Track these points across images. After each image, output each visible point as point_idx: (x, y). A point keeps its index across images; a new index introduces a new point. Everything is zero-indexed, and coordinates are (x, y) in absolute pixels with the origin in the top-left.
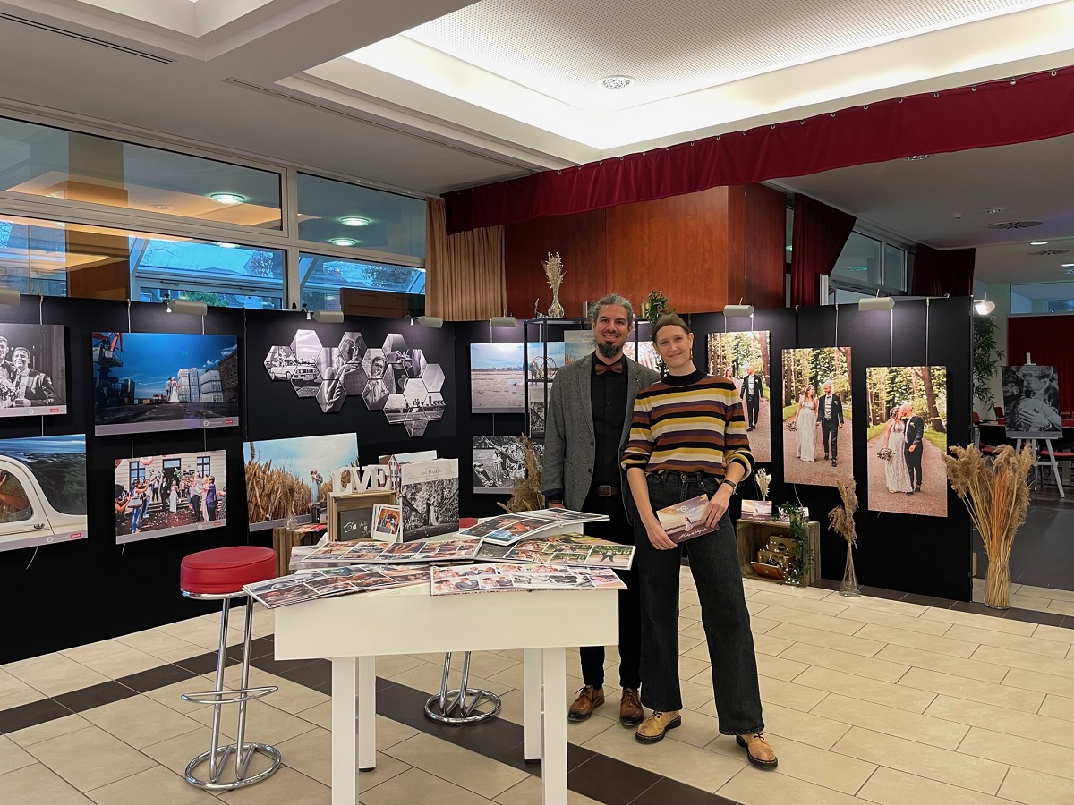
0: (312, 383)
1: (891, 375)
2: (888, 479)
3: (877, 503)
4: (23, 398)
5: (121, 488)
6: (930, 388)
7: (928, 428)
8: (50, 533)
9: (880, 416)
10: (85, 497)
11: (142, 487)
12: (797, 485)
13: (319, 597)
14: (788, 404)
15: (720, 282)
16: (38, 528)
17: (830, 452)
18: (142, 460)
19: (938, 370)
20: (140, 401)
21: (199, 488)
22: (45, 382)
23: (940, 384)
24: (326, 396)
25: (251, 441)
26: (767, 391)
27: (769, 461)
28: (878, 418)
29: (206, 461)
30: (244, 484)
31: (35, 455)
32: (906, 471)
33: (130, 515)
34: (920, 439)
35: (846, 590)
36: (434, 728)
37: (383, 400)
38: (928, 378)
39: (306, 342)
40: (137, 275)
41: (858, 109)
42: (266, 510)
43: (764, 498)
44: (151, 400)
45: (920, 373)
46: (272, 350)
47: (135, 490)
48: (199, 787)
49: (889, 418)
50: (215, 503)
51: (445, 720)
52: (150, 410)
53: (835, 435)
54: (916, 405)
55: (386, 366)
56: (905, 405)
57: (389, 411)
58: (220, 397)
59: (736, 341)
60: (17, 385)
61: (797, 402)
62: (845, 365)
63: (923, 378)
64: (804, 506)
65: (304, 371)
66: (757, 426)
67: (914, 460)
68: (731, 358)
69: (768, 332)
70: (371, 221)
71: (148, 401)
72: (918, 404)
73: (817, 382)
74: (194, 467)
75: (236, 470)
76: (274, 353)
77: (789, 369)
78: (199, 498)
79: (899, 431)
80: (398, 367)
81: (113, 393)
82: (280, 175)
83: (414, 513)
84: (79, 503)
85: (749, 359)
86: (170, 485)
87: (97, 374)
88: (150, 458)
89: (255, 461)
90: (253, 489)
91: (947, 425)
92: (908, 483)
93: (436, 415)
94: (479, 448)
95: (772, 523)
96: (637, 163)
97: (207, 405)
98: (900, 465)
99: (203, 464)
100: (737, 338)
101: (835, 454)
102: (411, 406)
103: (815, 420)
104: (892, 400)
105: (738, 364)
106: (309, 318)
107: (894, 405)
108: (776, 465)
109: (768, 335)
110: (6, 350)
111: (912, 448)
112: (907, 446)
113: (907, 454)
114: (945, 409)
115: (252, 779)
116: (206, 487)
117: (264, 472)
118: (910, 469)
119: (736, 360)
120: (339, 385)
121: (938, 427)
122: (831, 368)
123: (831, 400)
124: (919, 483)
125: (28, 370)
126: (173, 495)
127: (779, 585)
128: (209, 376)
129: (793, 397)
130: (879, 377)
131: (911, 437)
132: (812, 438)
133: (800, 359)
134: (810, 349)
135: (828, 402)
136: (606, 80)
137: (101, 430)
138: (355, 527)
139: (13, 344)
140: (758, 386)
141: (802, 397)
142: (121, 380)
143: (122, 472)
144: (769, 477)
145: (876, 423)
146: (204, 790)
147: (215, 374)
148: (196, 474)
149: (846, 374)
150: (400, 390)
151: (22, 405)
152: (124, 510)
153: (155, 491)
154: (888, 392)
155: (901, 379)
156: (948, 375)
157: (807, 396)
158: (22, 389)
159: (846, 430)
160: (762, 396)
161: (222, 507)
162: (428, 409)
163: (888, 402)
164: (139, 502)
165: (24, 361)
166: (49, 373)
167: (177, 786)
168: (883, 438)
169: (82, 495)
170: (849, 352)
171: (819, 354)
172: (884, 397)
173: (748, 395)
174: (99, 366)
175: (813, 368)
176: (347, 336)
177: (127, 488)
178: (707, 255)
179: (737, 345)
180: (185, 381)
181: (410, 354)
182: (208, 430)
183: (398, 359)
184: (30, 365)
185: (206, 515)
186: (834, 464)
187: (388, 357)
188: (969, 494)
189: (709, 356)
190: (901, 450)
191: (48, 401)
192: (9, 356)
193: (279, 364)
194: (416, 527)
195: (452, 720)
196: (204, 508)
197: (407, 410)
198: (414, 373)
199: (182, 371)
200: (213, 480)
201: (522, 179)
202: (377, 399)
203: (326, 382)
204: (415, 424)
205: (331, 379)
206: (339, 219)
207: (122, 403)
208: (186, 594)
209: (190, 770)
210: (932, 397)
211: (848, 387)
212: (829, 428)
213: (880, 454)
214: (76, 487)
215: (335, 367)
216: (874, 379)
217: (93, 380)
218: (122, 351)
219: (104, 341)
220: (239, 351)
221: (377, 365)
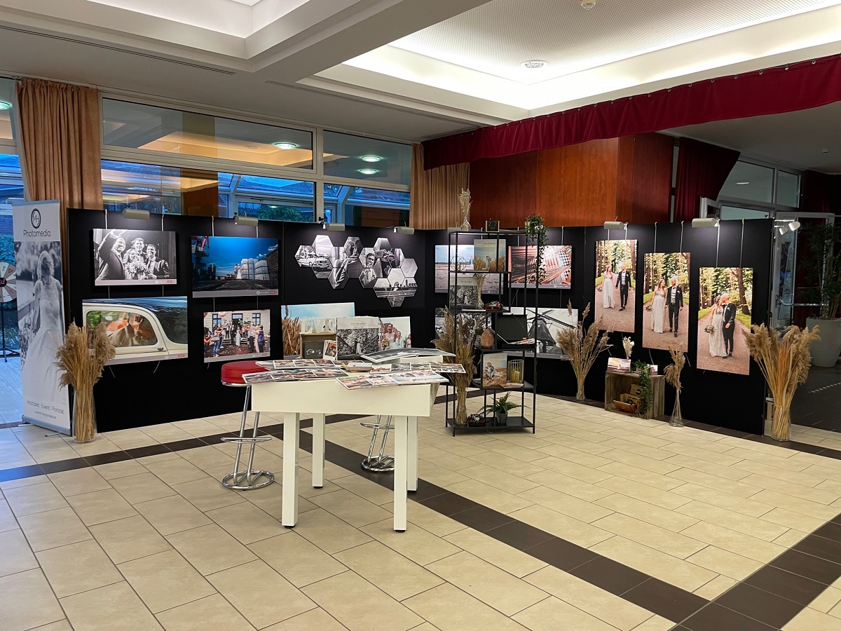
0: (326, 269)
1: (716, 274)
2: (711, 347)
3: (703, 363)
4: (152, 274)
5: (208, 329)
6: (742, 283)
7: (739, 312)
8: (166, 353)
9: (707, 302)
10: (187, 334)
11: (220, 330)
12: (652, 350)
13: (273, 381)
14: (647, 292)
15: (611, 204)
16: (160, 350)
17: (674, 327)
18: (220, 313)
19: (748, 270)
20: (219, 278)
21: (254, 332)
22: (165, 265)
23: (748, 281)
24: (335, 278)
25: (286, 304)
26: (633, 283)
27: (633, 332)
28: (706, 304)
29: (258, 316)
30: (281, 332)
31: (159, 308)
32: (723, 342)
33: (213, 345)
34: (733, 319)
35: (673, 422)
36: (365, 473)
37: (374, 282)
38: (740, 276)
39: (323, 244)
40: (236, 194)
41: (686, 86)
42: (295, 348)
43: (628, 358)
44: (225, 278)
45: (735, 272)
46: (300, 248)
47: (216, 331)
48: (230, 488)
49: (713, 304)
50: (263, 342)
51: (372, 469)
52: (224, 283)
53: (677, 315)
54: (731, 295)
55: (376, 259)
56: (725, 295)
57: (376, 290)
58: (267, 277)
59: (615, 247)
60: (149, 266)
61: (653, 291)
62: (686, 265)
63: (737, 276)
64: (655, 364)
65: (321, 262)
66: (626, 307)
67: (728, 334)
68: (611, 258)
69: (636, 241)
70: (382, 158)
71: (224, 278)
72: (733, 294)
73: (667, 277)
74: (251, 319)
75: (276, 322)
76: (301, 250)
77: (649, 267)
78: (254, 338)
79: (720, 313)
80: (385, 260)
81: (203, 272)
82: (312, 133)
83: (346, 346)
84: (183, 337)
85: (622, 260)
86: (236, 329)
87: (194, 261)
88: (224, 312)
89: (288, 317)
90: (287, 335)
91: (752, 310)
92: (724, 350)
93: (411, 293)
94: (439, 316)
95: (630, 374)
96: (543, 123)
97: (259, 282)
98: (719, 338)
99: (256, 318)
100: (615, 244)
101: (677, 328)
102: (392, 286)
103: (665, 304)
104: (716, 291)
105: (615, 263)
106: (324, 228)
107: (717, 295)
108: (637, 335)
109: (636, 243)
110: (143, 246)
111: (728, 325)
112: (725, 324)
113: (724, 329)
114: (751, 299)
115: (257, 486)
116: (258, 331)
117: (294, 325)
118: (726, 340)
119: (614, 260)
120: (343, 271)
121: (745, 311)
122: (676, 267)
123: (675, 290)
124: (731, 350)
125: (155, 258)
126: (238, 335)
127: (630, 417)
128: (260, 264)
129: (650, 287)
130: (708, 274)
131: (727, 318)
132: (662, 316)
133: (656, 260)
134: (663, 254)
135: (674, 291)
136: (528, 63)
137: (196, 295)
138: (313, 352)
139: (147, 242)
140: (628, 279)
141: (656, 288)
142: (208, 265)
143: (208, 320)
144: (633, 343)
145: (704, 307)
146: (231, 489)
147: (264, 262)
148: (252, 324)
149: (686, 272)
150: (385, 276)
151: (151, 278)
152: (209, 343)
153: (227, 332)
154: (714, 286)
155: (722, 276)
156: (754, 274)
157: (659, 287)
158: (152, 269)
159: (685, 311)
160: (630, 286)
161: (267, 345)
162: (405, 289)
163: (713, 293)
164: (218, 339)
165: (153, 253)
166: (167, 260)
167: (218, 487)
168: (709, 318)
169: (185, 332)
170: (689, 256)
171: (669, 257)
172: (711, 289)
173: (621, 285)
174: (195, 256)
175: (665, 267)
176: (349, 239)
177: (211, 330)
178: (603, 185)
179: (616, 249)
180: (245, 266)
181: (393, 252)
182: (259, 297)
183: (384, 255)
184: (156, 255)
185: (257, 349)
186: (676, 336)
187: (378, 253)
188: (762, 361)
189: (597, 257)
190: (720, 327)
191: (166, 276)
192: (145, 250)
193: (305, 256)
194: (347, 354)
195: (376, 470)
196: (256, 344)
197: (390, 289)
198: (395, 264)
199: (244, 260)
200: (262, 328)
201: (471, 132)
202: (369, 281)
203: (335, 269)
204: (395, 298)
205: (338, 267)
206: (361, 157)
207: (209, 279)
208: (224, 383)
209: (225, 480)
210: (743, 290)
211: (687, 281)
212: (673, 309)
213: (706, 329)
214: (182, 328)
215: (341, 259)
216: (704, 276)
217: (192, 264)
218: (208, 247)
219: (198, 241)
220: (279, 248)
221: (370, 259)
